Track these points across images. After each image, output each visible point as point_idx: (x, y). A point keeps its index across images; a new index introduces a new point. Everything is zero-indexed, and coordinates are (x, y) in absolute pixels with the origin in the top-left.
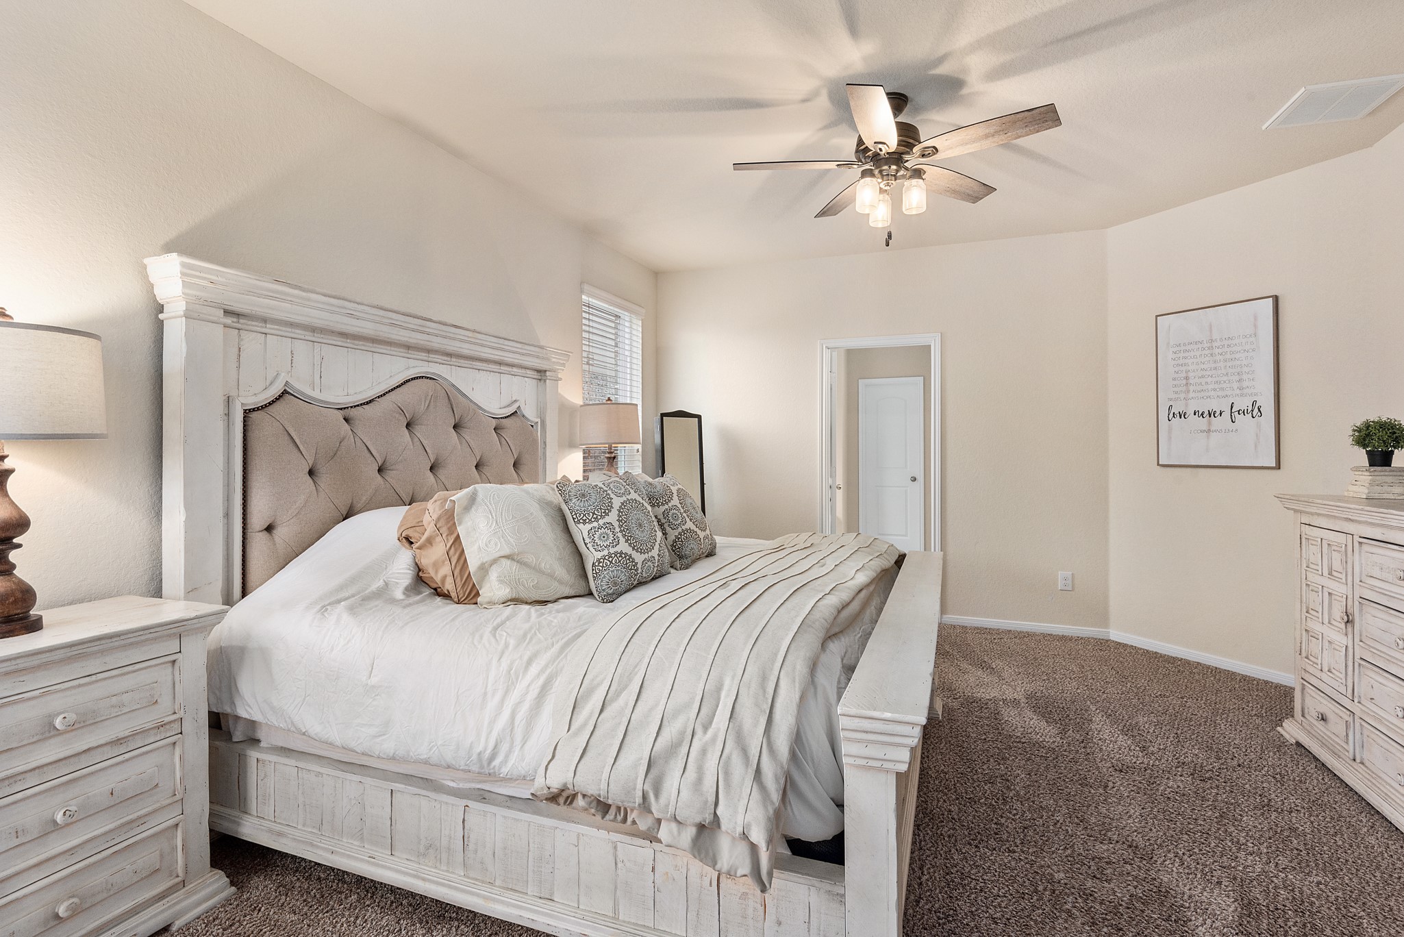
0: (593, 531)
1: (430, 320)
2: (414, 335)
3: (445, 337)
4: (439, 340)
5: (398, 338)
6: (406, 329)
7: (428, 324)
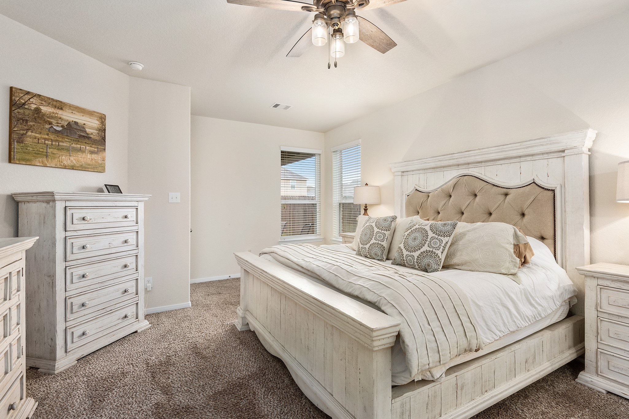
0: (429, 245)
1: (454, 154)
2: (450, 161)
3: (465, 157)
4: (462, 159)
5: (444, 164)
6: (446, 160)
7: (454, 155)
